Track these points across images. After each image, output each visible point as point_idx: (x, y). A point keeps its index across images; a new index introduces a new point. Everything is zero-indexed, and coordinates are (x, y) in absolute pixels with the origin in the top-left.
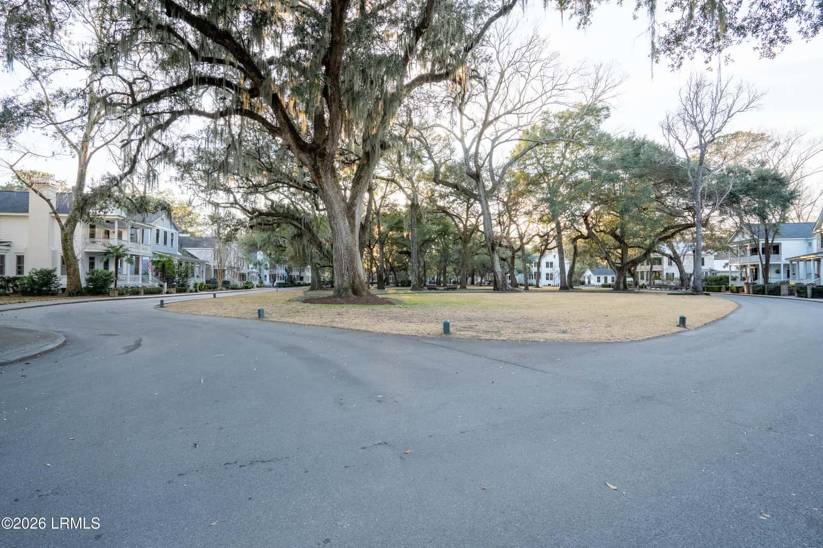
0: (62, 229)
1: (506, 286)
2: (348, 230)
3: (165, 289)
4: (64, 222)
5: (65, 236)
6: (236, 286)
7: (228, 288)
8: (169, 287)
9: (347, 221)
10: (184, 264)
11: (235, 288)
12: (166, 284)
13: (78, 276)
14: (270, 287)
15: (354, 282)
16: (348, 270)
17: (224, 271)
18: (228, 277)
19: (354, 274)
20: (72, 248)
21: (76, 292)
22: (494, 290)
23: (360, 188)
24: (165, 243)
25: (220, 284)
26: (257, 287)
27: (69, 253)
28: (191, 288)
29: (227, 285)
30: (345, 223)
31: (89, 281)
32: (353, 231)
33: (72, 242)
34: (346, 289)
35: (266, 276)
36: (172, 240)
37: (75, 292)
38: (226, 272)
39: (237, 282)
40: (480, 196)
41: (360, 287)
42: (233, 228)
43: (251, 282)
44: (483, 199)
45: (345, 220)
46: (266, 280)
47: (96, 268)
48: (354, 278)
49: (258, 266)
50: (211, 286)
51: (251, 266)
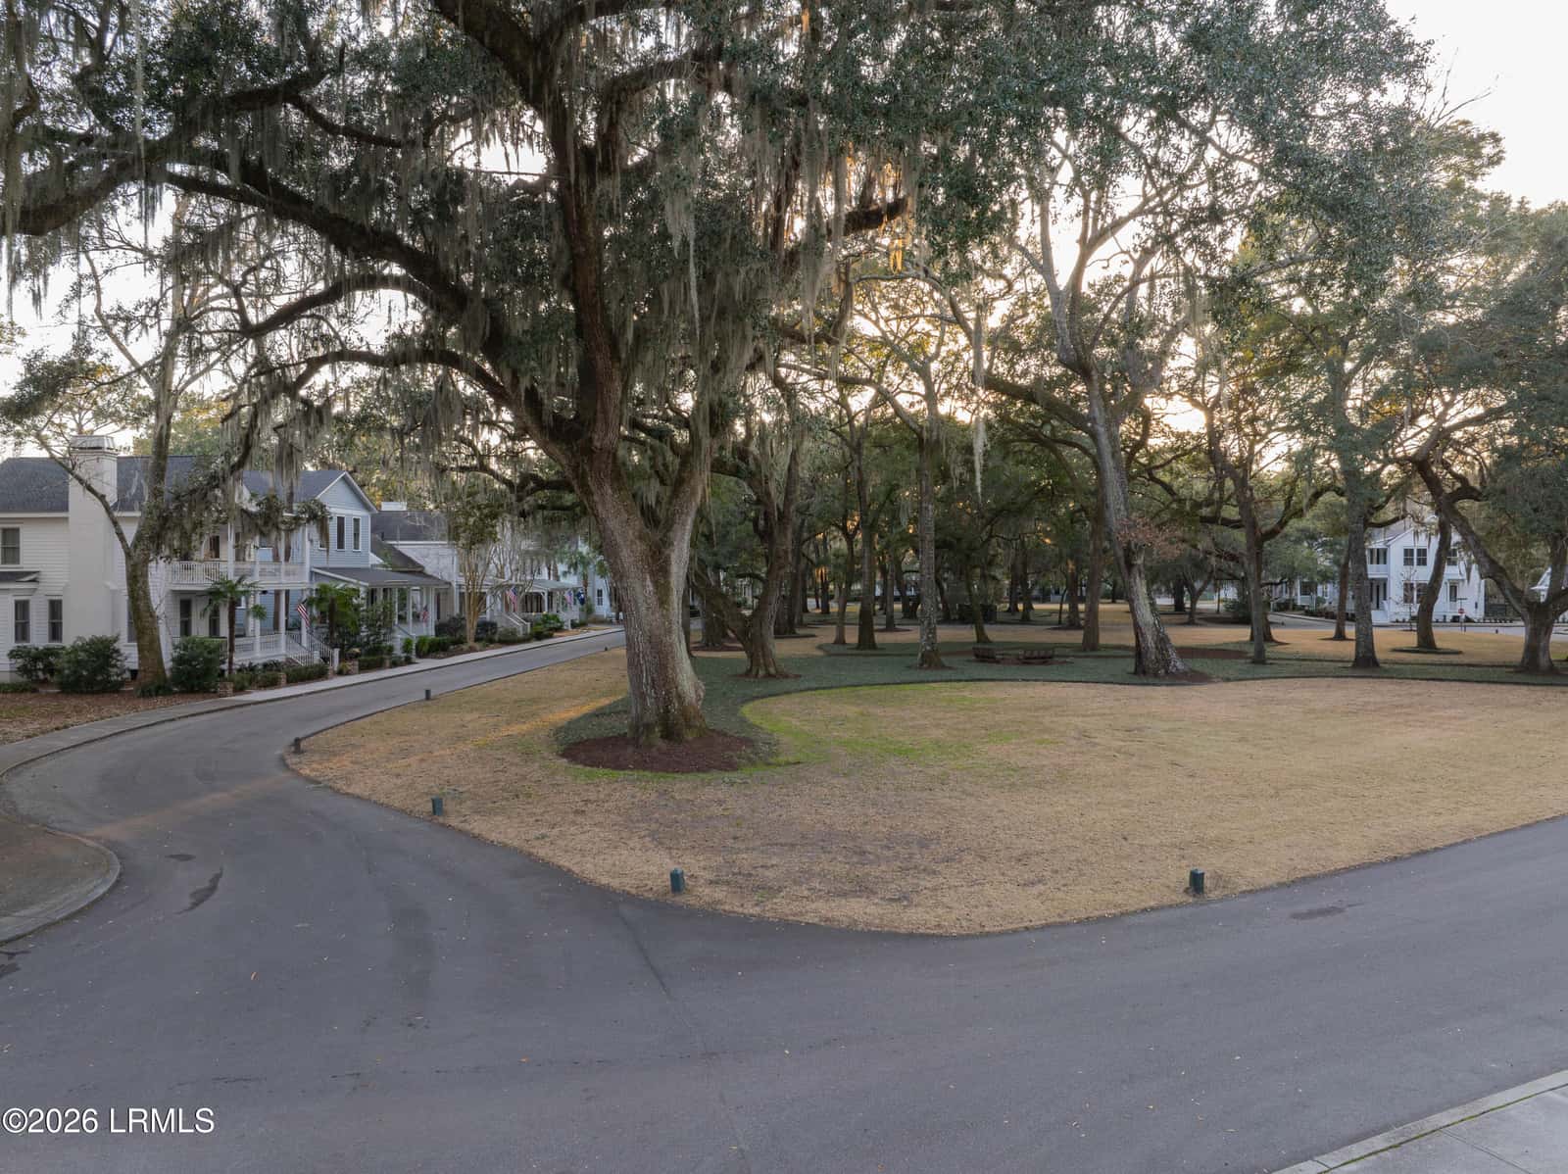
0: (128, 555)
1: (1168, 662)
2: (653, 601)
3: (336, 665)
4: (130, 539)
5: (134, 570)
6: (514, 632)
7: (491, 641)
8: (343, 657)
9: (648, 582)
10: (380, 596)
11: (509, 639)
12: (337, 652)
13: (158, 652)
14: (610, 623)
15: (667, 711)
16: (653, 687)
17: (481, 597)
18: (493, 610)
19: (668, 692)
20: (146, 595)
21: (154, 686)
22: (1136, 673)
23: (681, 506)
24: (341, 545)
25: (470, 631)
26: (574, 625)
27: (141, 604)
28: (398, 652)
29: (488, 634)
30: (644, 587)
31: (179, 661)
32: (663, 600)
33: (145, 583)
34: (648, 727)
35: (600, 593)
36: (356, 535)
37: (152, 688)
38: (489, 599)
39: (517, 622)
40: (1094, 420)
41: (682, 721)
42: (486, 511)
43: (555, 617)
44: (1101, 430)
45: (644, 580)
46: (600, 602)
47: (194, 632)
48: (668, 702)
49: (580, 568)
50: (447, 641)
51: (562, 568)
